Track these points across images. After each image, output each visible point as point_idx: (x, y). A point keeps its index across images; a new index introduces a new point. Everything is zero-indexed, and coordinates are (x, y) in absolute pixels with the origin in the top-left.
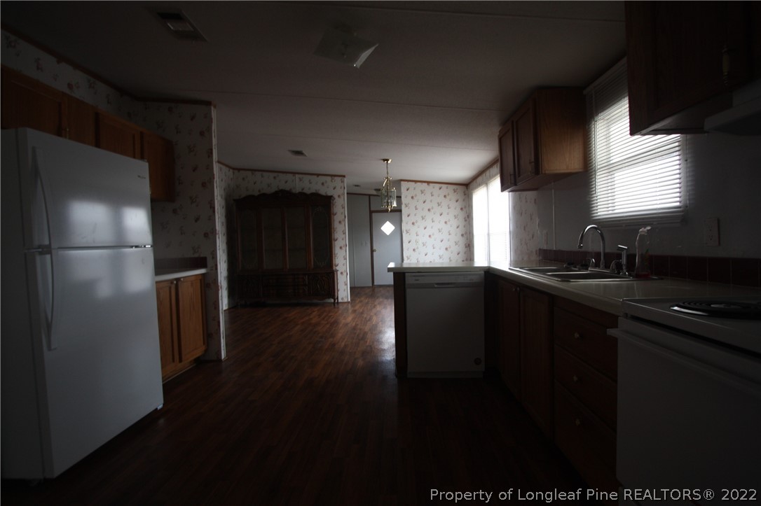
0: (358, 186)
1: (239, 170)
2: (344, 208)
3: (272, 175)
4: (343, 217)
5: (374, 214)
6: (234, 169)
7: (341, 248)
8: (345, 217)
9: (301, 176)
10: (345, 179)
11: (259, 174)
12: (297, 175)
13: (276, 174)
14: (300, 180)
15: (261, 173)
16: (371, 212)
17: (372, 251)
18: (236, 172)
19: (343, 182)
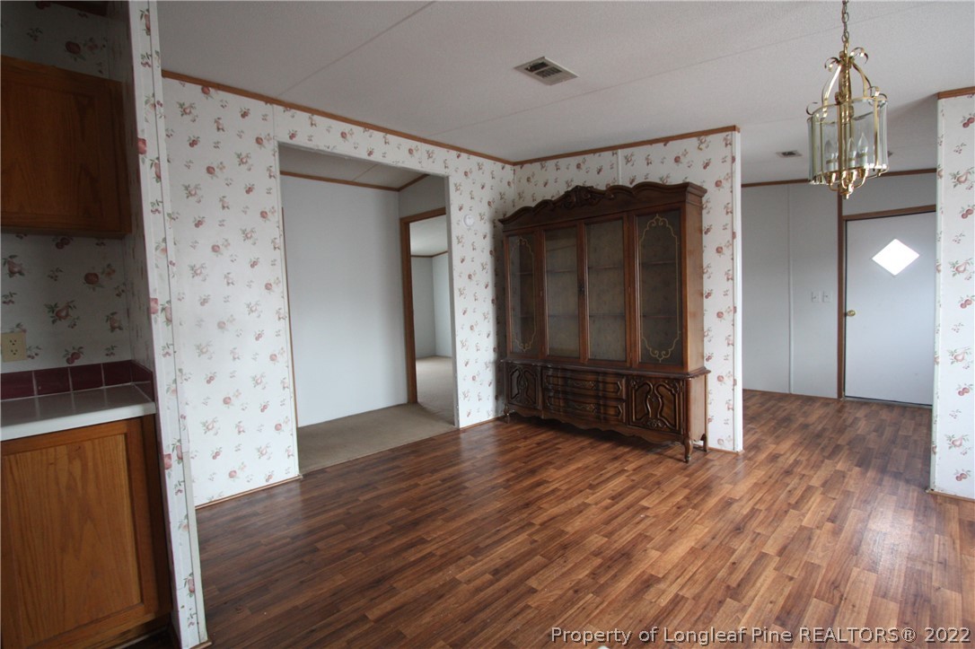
0: (790, 154)
1: (522, 163)
2: (730, 212)
3: (574, 161)
4: (730, 238)
5: (852, 227)
6: (515, 164)
7: (720, 315)
8: (734, 235)
9: (628, 151)
10: (737, 137)
11: (551, 164)
12: (620, 151)
13: (579, 159)
14: (628, 160)
15: (555, 161)
16: (843, 221)
17: (843, 315)
18: (518, 167)
19: (728, 144)
